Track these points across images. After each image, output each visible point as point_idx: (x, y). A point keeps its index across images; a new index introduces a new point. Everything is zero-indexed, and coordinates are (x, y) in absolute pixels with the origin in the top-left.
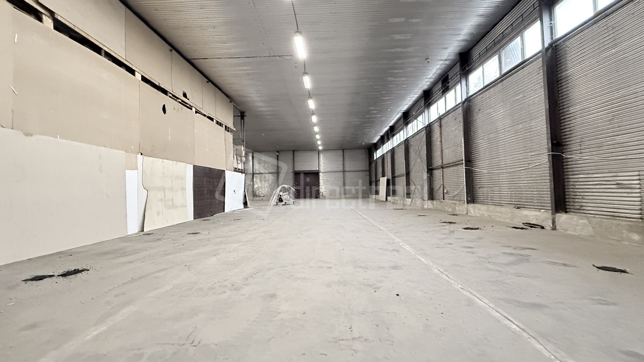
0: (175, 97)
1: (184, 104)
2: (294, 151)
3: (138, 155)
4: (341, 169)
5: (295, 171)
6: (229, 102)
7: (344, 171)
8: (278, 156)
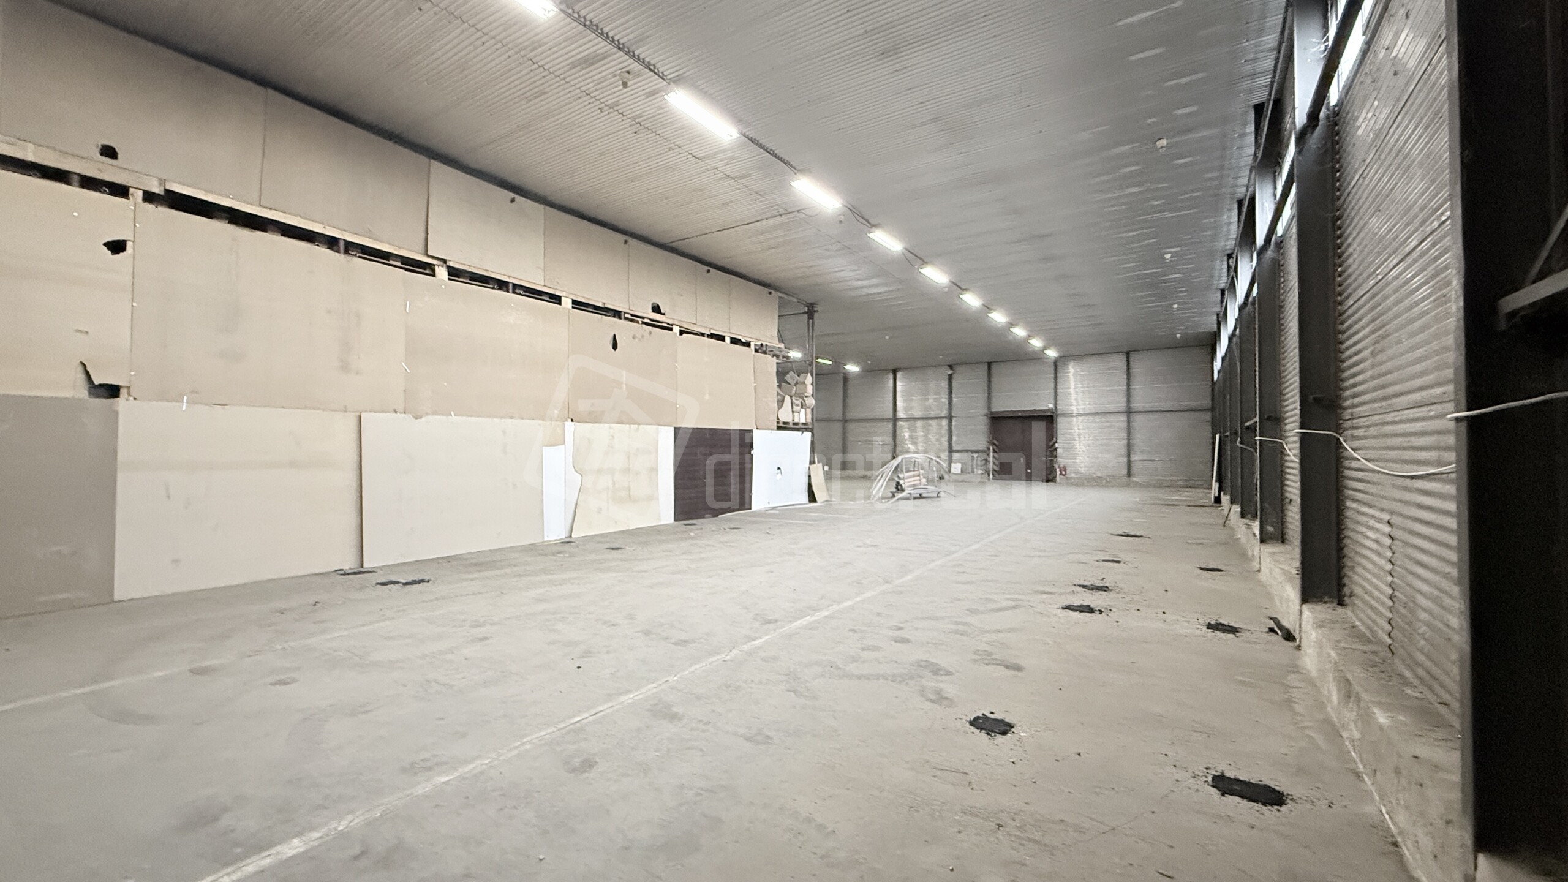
0: (634, 318)
1: (654, 324)
2: (989, 364)
3: (566, 423)
4: (1122, 406)
5: (992, 413)
6: (768, 295)
7: (1129, 412)
8: (950, 377)
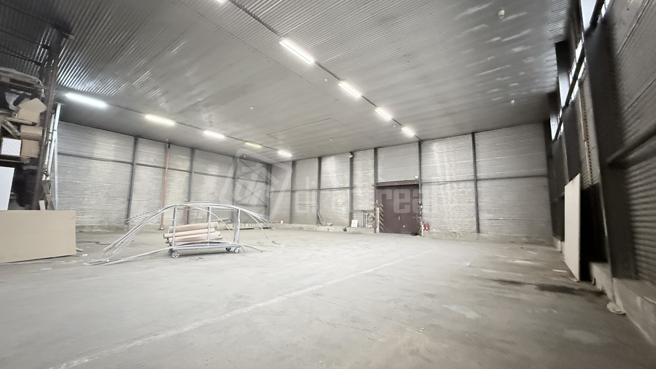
2: (376, 149)
4: (470, 175)
5: (377, 183)
7: (476, 180)
8: (352, 160)
